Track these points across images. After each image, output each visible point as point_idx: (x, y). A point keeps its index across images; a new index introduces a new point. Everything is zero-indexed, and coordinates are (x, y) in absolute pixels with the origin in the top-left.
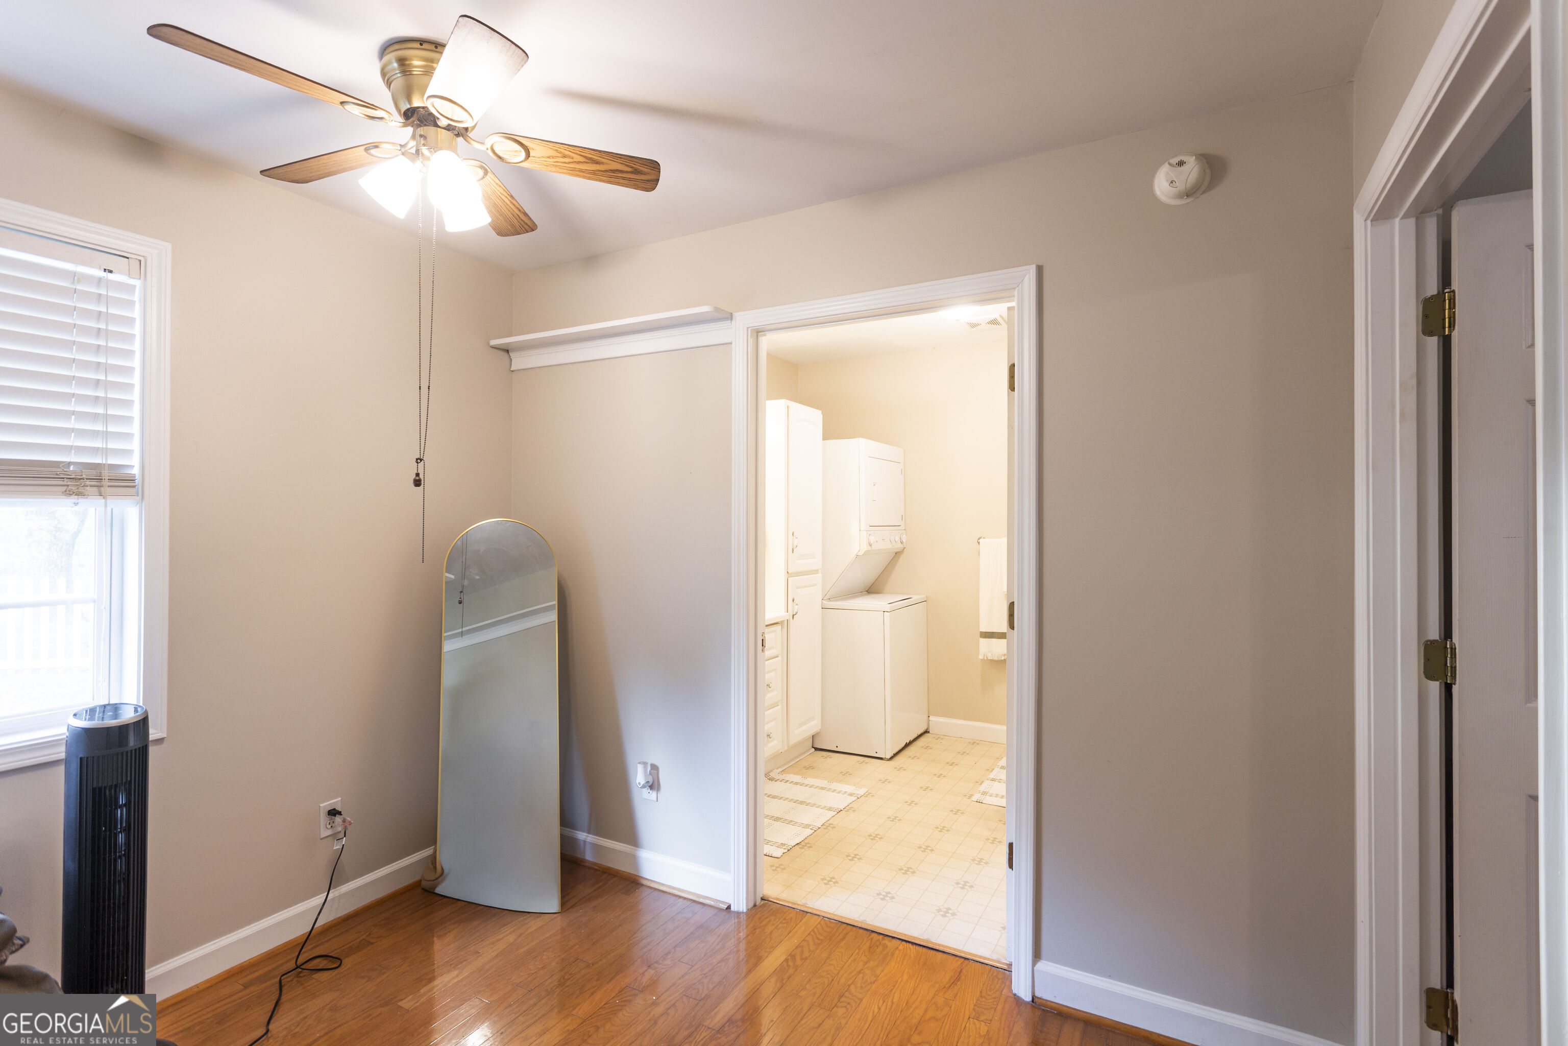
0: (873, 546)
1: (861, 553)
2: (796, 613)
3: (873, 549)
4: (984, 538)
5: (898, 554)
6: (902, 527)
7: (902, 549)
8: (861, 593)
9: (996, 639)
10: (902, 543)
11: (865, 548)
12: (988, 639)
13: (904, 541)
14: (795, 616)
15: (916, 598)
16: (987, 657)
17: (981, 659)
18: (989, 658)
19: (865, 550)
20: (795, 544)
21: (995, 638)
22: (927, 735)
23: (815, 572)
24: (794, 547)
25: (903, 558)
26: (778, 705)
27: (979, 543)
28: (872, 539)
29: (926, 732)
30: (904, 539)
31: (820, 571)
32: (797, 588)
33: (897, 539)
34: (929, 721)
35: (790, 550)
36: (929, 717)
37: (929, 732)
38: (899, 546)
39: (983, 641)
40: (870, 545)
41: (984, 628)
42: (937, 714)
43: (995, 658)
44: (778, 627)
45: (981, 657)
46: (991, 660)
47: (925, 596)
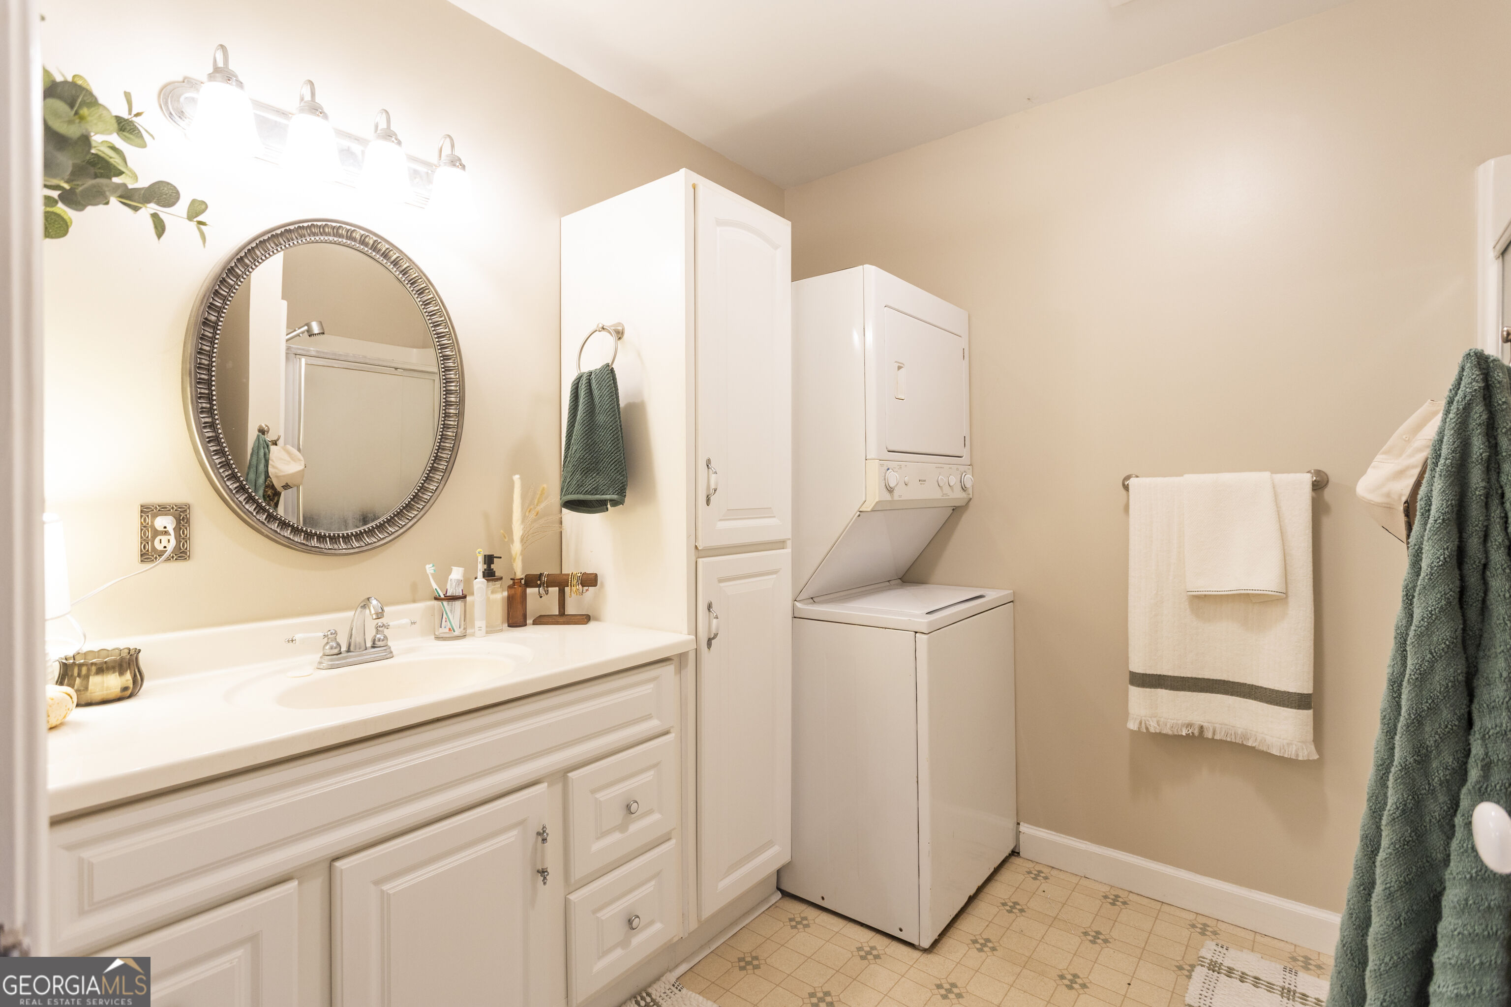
0: (896, 493)
1: (868, 507)
2: (716, 635)
3: (896, 498)
4: (1137, 477)
5: (957, 511)
6: (966, 459)
7: (966, 501)
8: (888, 583)
9: (1167, 691)
10: (964, 489)
11: (873, 495)
12: (1148, 690)
13: (968, 485)
14: (713, 641)
15: (992, 595)
16: (1147, 728)
17: (1132, 732)
18: (1152, 730)
19: (877, 500)
20: (713, 486)
21: (1166, 689)
22: (1015, 860)
23: (780, 544)
24: (712, 491)
25: (966, 519)
26: (669, 839)
27: (1126, 488)
28: (893, 479)
29: (1015, 853)
30: (968, 480)
31: (789, 543)
32: (721, 581)
33: (953, 480)
34: (1018, 833)
35: (702, 500)
36: (1018, 824)
37: (1018, 853)
38: (958, 496)
39: (1136, 693)
40: (890, 490)
41: (1138, 665)
42: (1036, 822)
43: (1167, 731)
44: (669, 670)
45: (1132, 725)
46: (1156, 733)
47: (1012, 591)
